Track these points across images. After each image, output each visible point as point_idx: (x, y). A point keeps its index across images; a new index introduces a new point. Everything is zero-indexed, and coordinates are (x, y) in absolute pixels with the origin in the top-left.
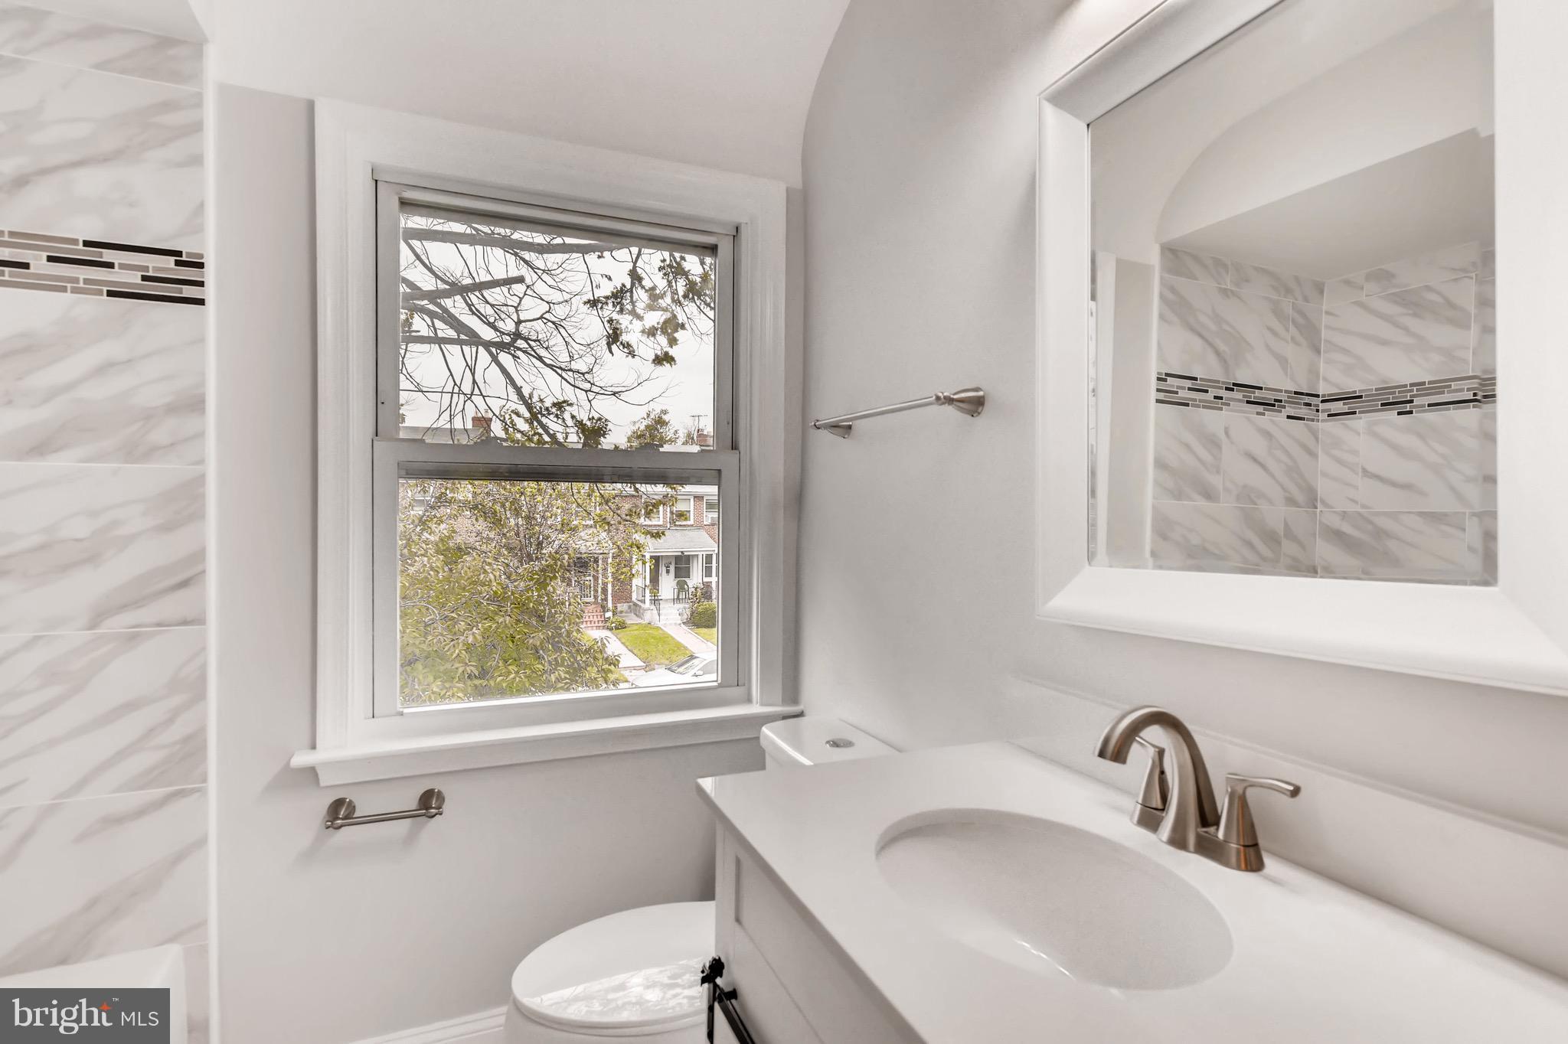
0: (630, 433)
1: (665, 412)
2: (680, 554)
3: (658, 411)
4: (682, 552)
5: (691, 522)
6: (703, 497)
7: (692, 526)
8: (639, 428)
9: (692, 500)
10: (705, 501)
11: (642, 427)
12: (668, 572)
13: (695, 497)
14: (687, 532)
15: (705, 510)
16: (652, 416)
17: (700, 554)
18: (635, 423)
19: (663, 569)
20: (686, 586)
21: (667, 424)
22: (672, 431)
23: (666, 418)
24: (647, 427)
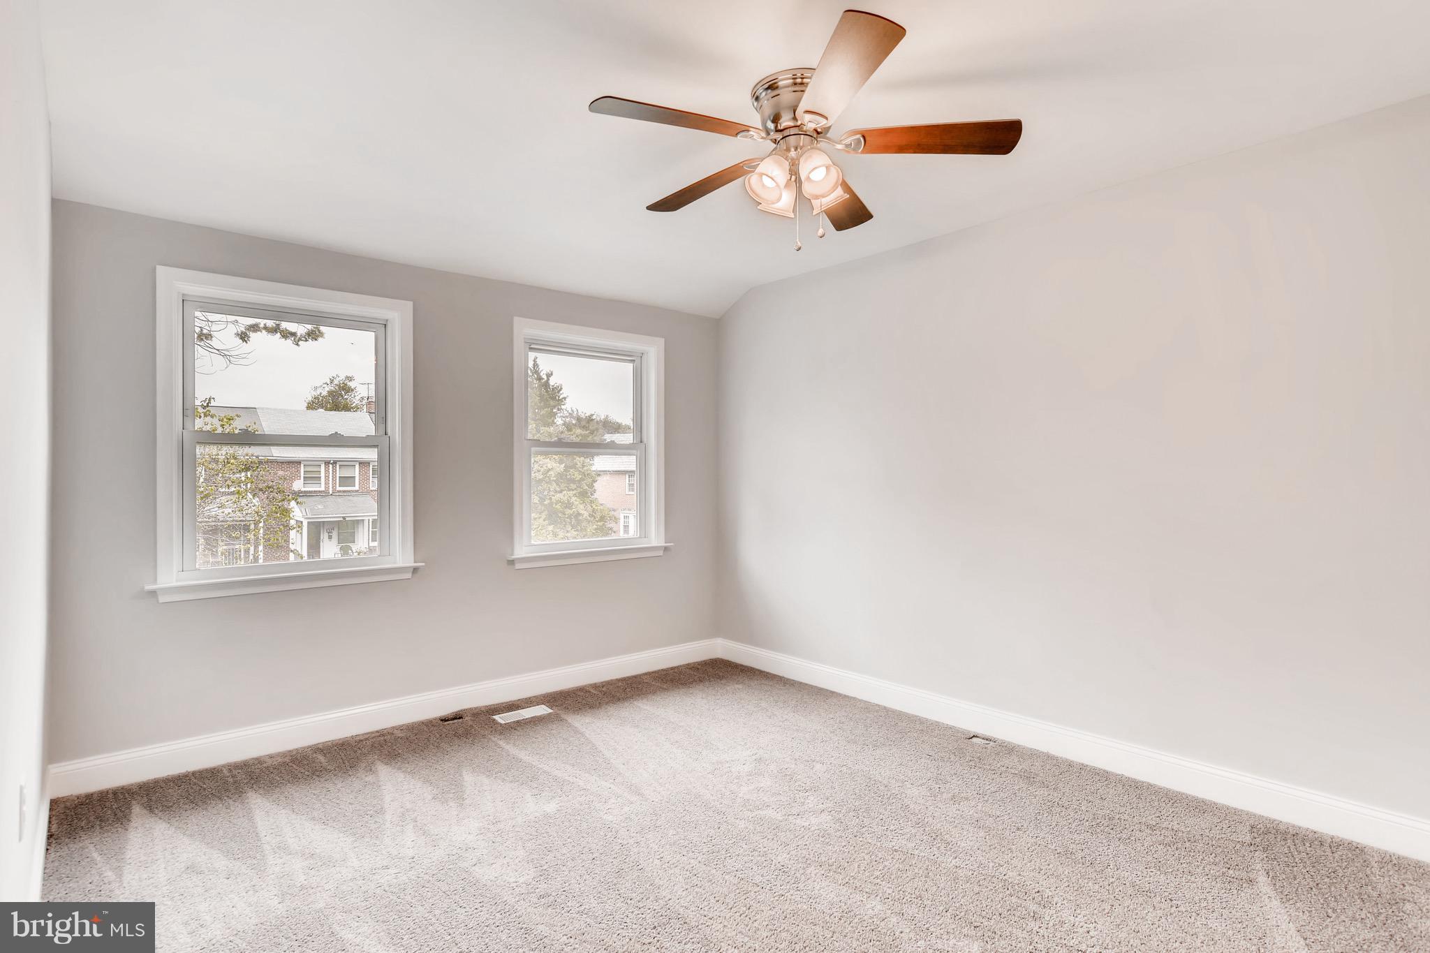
0: (310, 399)
1: (350, 379)
2: (341, 519)
3: (342, 377)
4: (344, 518)
5: (357, 488)
6: (369, 463)
7: (357, 491)
8: (321, 393)
9: (357, 466)
10: (371, 467)
11: (325, 393)
12: (330, 537)
13: (360, 463)
14: (351, 498)
15: (371, 476)
16: (336, 382)
17: (366, 518)
18: (316, 388)
19: (324, 536)
20: (350, 551)
21: (352, 390)
22: (357, 398)
23: (352, 384)
24: (330, 393)
